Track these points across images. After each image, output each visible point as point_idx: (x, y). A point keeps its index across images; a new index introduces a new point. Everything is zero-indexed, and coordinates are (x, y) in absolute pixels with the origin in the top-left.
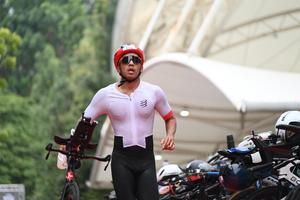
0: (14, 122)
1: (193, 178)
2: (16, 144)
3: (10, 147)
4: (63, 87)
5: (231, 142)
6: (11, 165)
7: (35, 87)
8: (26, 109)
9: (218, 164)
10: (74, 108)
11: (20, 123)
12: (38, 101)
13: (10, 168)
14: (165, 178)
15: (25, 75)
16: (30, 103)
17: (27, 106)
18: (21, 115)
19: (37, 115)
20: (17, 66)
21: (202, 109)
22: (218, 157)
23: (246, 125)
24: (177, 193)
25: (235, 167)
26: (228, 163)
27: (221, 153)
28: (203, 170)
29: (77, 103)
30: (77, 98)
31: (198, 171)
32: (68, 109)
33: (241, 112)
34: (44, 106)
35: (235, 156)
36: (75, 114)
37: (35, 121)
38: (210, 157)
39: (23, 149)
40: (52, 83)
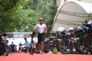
0: (32, 17)
1: (77, 31)
2: (33, 22)
3: (31, 23)
4: (44, 8)
5: (86, 22)
6: (31, 27)
7: (37, 8)
8: (35, 14)
9: (83, 27)
10: (47, 13)
11: (34, 17)
12: (38, 12)
13: (31, 28)
14: (70, 31)
15: (35, 5)
16: (36, 12)
17: (35, 13)
18: (34, 15)
19: (38, 15)
20: (33, 3)
21: (79, 14)
22: (83, 26)
23: (90, 18)
24: (73, 34)
25: (87, 28)
26: (86, 27)
27: (84, 25)
28: (79, 29)
29: (48, 12)
30: (48, 11)
31: (78, 29)
32: (46, 14)
33: (89, 14)
34: (40, 13)
35: (87, 25)
36: (47, 15)
37: (37, 16)
38: (81, 26)
39: (34, 23)
40: (42, 7)
